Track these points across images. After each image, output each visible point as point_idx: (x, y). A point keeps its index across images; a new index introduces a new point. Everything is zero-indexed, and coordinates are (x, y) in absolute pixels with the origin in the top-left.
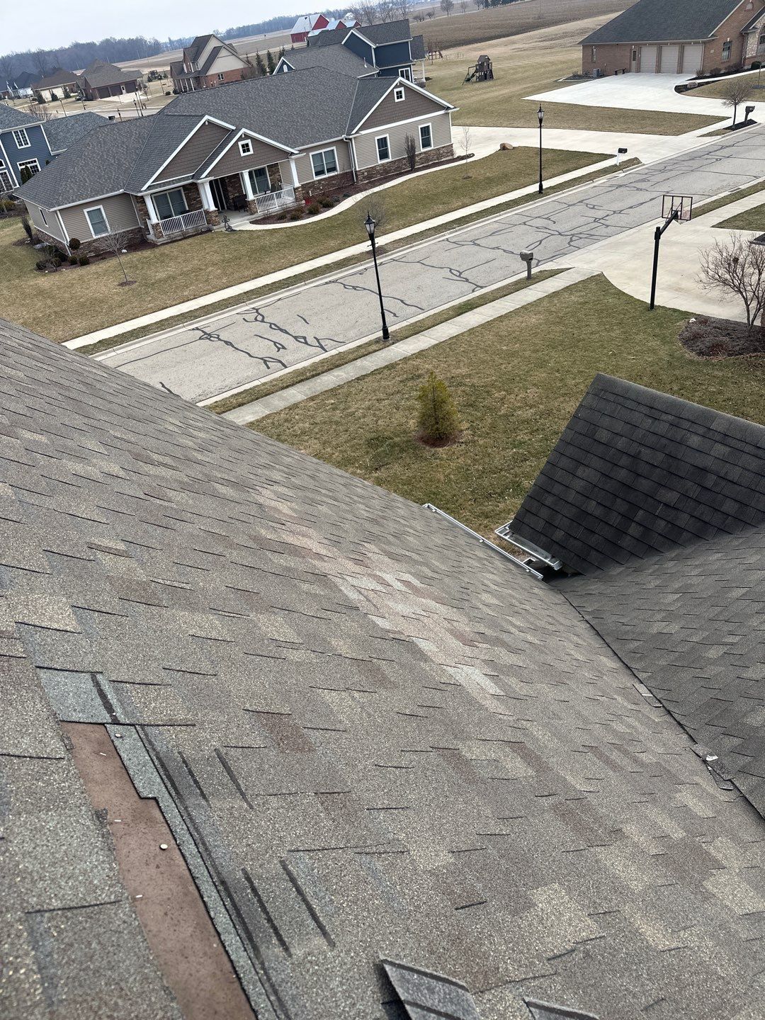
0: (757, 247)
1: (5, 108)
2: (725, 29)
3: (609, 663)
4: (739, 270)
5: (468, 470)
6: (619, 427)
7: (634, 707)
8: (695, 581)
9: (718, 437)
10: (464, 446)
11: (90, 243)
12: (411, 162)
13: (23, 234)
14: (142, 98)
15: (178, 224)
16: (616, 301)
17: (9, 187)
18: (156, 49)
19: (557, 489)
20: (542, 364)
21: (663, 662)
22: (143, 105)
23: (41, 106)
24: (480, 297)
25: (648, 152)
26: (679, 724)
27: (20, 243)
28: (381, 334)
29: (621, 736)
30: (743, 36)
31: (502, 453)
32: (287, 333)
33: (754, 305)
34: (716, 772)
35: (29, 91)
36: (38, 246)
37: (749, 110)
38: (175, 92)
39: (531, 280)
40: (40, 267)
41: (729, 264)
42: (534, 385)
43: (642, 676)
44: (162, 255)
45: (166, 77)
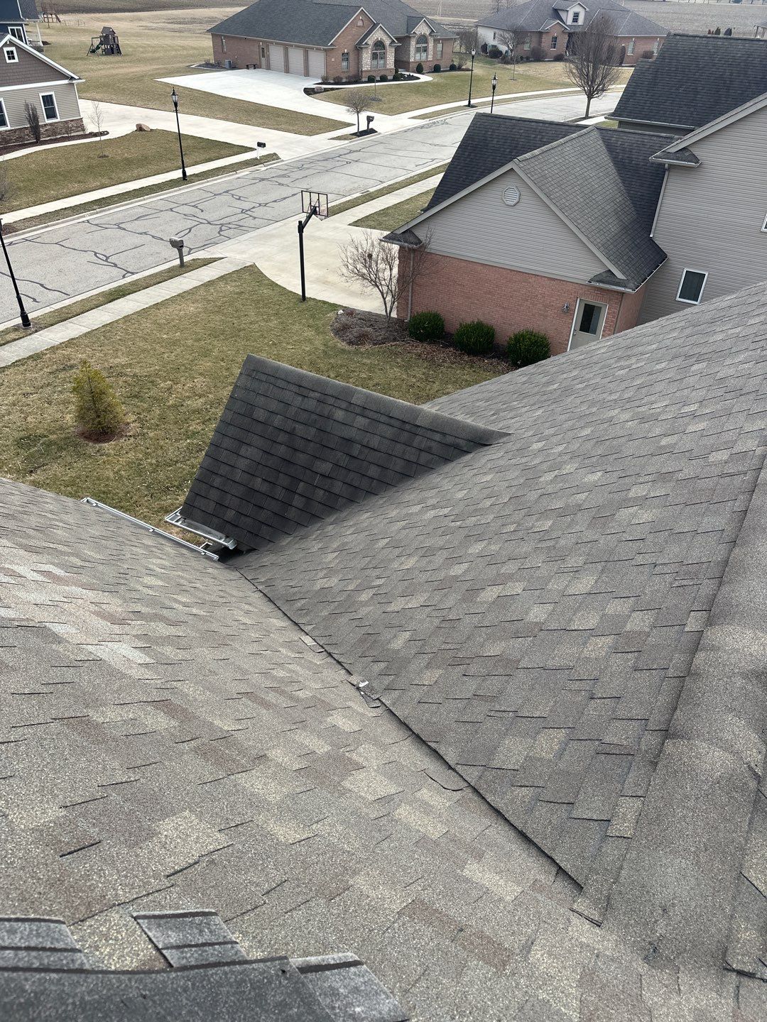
0: (386, 245)
3: (278, 622)
4: (374, 265)
5: (140, 464)
6: (274, 406)
7: (297, 655)
8: (350, 538)
9: (358, 410)
12: (34, 134)
16: (271, 292)
21: (325, 613)
24: (132, 284)
25: (286, 149)
26: (339, 663)
28: (19, 321)
29: (280, 680)
31: (176, 444)
33: (389, 298)
34: (366, 694)
37: (370, 119)
39: (183, 268)
41: (365, 259)
42: (200, 374)
43: (307, 628)
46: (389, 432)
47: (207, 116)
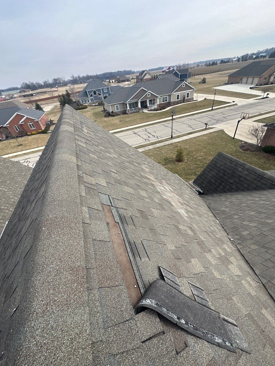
0: (263, 127)
1: (103, 83)
2: (266, 74)
3: (211, 214)
4: (257, 132)
5: (185, 168)
6: (222, 164)
7: (215, 225)
8: (234, 200)
9: (246, 169)
10: (185, 163)
11: (115, 112)
12: (184, 101)
13: (103, 109)
14: (130, 83)
15: (132, 110)
16: (225, 136)
17: (102, 100)
18: (134, 73)
19: (205, 175)
20: (205, 148)
21: (223, 216)
22: (129, 84)
23: (110, 83)
24: (194, 132)
25: (240, 103)
26: (225, 230)
27: (102, 111)
28: (171, 137)
29: (212, 230)
30: (270, 76)
31: (193, 166)
32: (151, 134)
33: (259, 141)
34: (232, 242)
35: (108, 80)
36: (105, 112)
37: (268, 94)
38: (136, 82)
39: (206, 129)
40: (105, 116)
41: (255, 130)
42: (203, 152)
43: (218, 218)
44: (129, 116)
45: (135, 79)
46: (254, 177)
47: (222, 95)
